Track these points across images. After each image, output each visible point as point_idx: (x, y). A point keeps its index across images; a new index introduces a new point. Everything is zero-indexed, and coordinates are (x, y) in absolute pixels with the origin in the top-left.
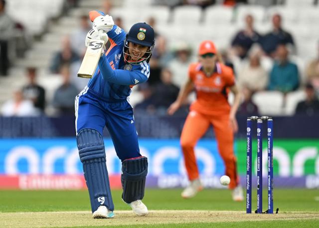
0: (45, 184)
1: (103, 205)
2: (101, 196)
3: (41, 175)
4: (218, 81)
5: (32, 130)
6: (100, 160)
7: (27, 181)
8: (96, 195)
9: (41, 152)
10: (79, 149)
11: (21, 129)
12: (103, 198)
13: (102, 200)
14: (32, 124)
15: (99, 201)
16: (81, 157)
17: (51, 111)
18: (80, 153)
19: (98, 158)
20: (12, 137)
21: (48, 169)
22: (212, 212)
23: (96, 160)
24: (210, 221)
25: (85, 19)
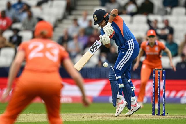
25: (75, 20)
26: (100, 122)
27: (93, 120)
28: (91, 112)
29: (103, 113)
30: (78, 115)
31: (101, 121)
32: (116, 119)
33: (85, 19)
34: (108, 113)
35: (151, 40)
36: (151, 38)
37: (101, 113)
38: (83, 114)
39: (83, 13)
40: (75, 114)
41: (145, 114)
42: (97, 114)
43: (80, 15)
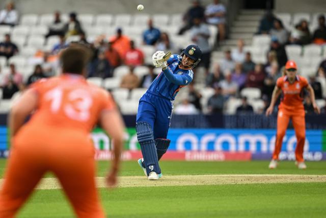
0: (202, 157)
1: (153, 171)
2: (151, 165)
3: (199, 151)
4: (298, 86)
5: (194, 122)
6: (149, 142)
7: (191, 156)
8: (148, 164)
9: (199, 136)
10: (138, 134)
11: (187, 123)
12: (152, 166)
13: (152, 167)
14: (194, 119)
15: (150, 168)
16: (139, 140)
17: (206, 110)
18: (138, 137)
19: (148, 141)
20: (181, 127)
21: (204, 147)
22: (305, 176)
23: (147, 142)
24: (302, 181)
25: (229, 52)
26: (258, 186)
27: (248, 183)
28: (247, 173)
29: (263, 174)
30: (229, 177)
31: (258, 184)
32: (279, 182)
33: (241, 51)
34: (269, 174)
35: (291, 74)
36: (291, 72)
37: (261, 174)
38: (236, 175)
39: (238, 43)
40: (226, 175)
41: (317, 176)
42: (255, 175)
43: (234, 45)
